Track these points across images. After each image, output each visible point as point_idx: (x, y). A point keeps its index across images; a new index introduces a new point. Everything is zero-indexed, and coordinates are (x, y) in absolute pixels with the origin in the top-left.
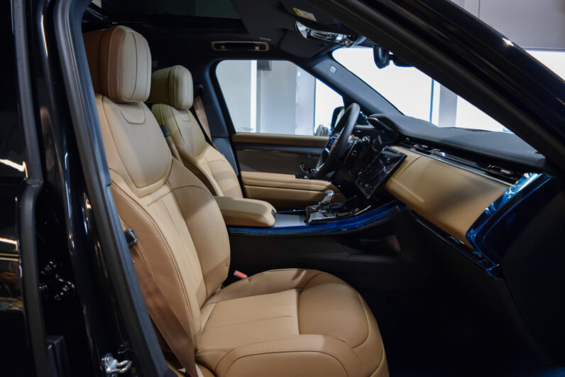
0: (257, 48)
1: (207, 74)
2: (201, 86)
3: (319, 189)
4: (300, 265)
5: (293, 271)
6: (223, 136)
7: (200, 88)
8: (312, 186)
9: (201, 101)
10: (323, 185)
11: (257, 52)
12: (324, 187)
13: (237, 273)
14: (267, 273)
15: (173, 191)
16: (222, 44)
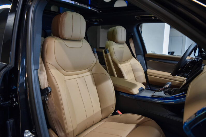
0: (153, 18)
1: (135, 29)
2: (132, 34)
3: (180, 81)
4: (143, 114)
5: (139, 116)
6: (141, 54)
7: (132, 35)
8: (177, 79)
9: (132, 40)
10: (183, 79)
11: (153, 19)
12: (183, 80)
13: (118, 111)
14: (128, 114)
15: (93, 74)
16: (139, 17)
